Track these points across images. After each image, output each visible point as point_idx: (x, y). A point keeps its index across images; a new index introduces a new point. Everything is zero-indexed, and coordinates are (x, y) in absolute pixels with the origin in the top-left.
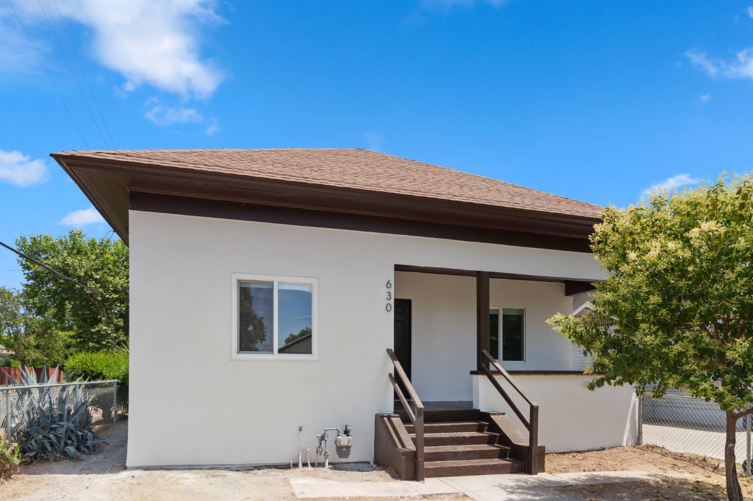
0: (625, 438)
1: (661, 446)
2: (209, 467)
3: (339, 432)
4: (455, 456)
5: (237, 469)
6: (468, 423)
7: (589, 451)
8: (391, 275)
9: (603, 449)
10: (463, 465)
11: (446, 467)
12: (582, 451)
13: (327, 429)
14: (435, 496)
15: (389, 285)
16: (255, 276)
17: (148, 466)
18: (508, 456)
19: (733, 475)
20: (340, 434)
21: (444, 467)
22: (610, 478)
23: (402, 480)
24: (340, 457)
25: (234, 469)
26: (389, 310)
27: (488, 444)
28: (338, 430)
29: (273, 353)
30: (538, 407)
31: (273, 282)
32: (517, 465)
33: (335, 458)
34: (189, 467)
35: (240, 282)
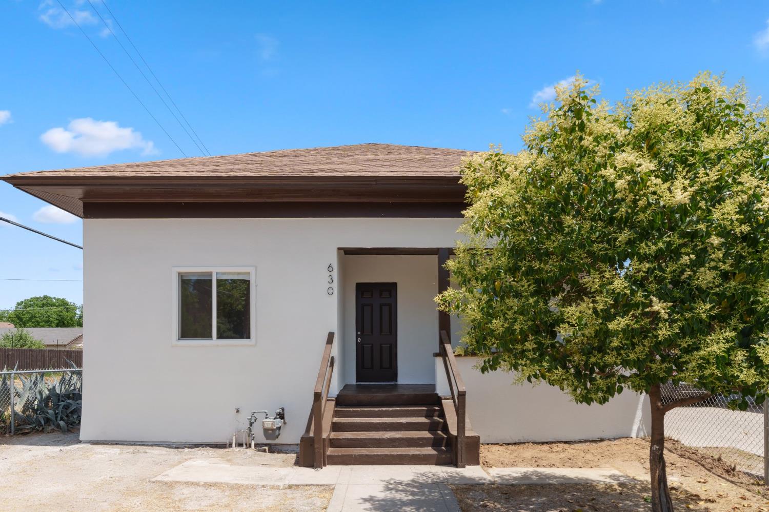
0: (635, 428)
1: (676, 439)
2: (152, 443)
3: (267, 415)
4: (379, 443)
5: (177, 446)
6: (412, 408)
7: (580, 442)
8: (333, 259)
9: (602, 440)
10: (375, 454)
11: (355, 455)
12: (572, 441)
13: (254, 411)
14: (302, 486)
15: (331, 269)
16: (196, 267)
17: (98, 441)
18: (444, 445)
19: (660, 488)
20: (267, 416)
21: (352, 455)
22: (549, 477)
23: (300, 466)
24: (267, 439)
25: (174, 446)
26: (331, 292)
27: (429, 431)
28: (265, 412)
29: (212, 339)
30: (465, 392)
31: (212, 273)
32: (444, 456)
33: (262, 439)
34: (134, 443)
35: (181, 275)
